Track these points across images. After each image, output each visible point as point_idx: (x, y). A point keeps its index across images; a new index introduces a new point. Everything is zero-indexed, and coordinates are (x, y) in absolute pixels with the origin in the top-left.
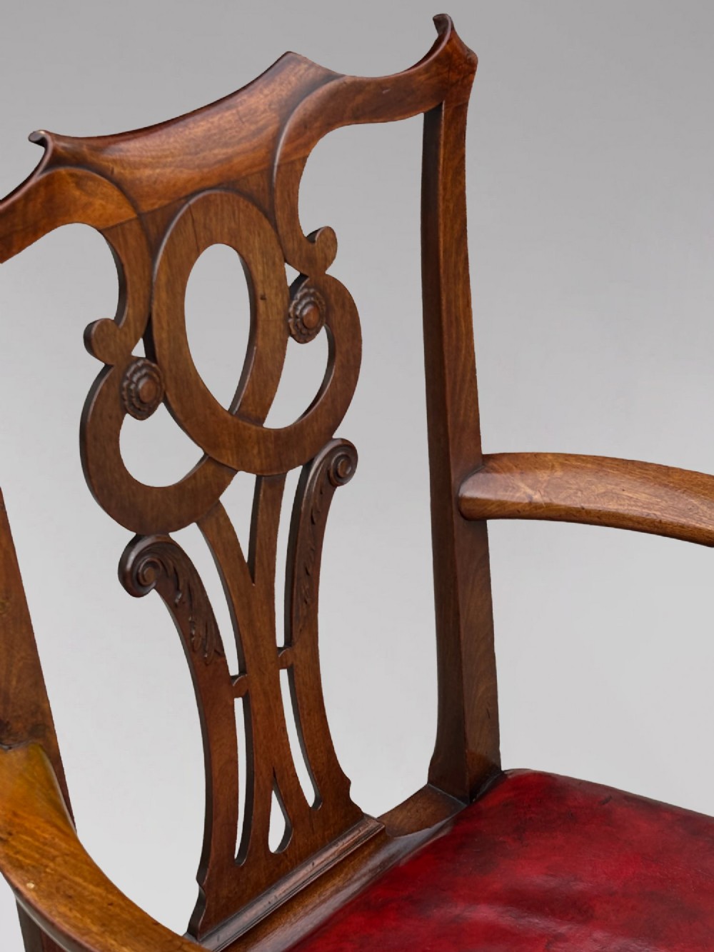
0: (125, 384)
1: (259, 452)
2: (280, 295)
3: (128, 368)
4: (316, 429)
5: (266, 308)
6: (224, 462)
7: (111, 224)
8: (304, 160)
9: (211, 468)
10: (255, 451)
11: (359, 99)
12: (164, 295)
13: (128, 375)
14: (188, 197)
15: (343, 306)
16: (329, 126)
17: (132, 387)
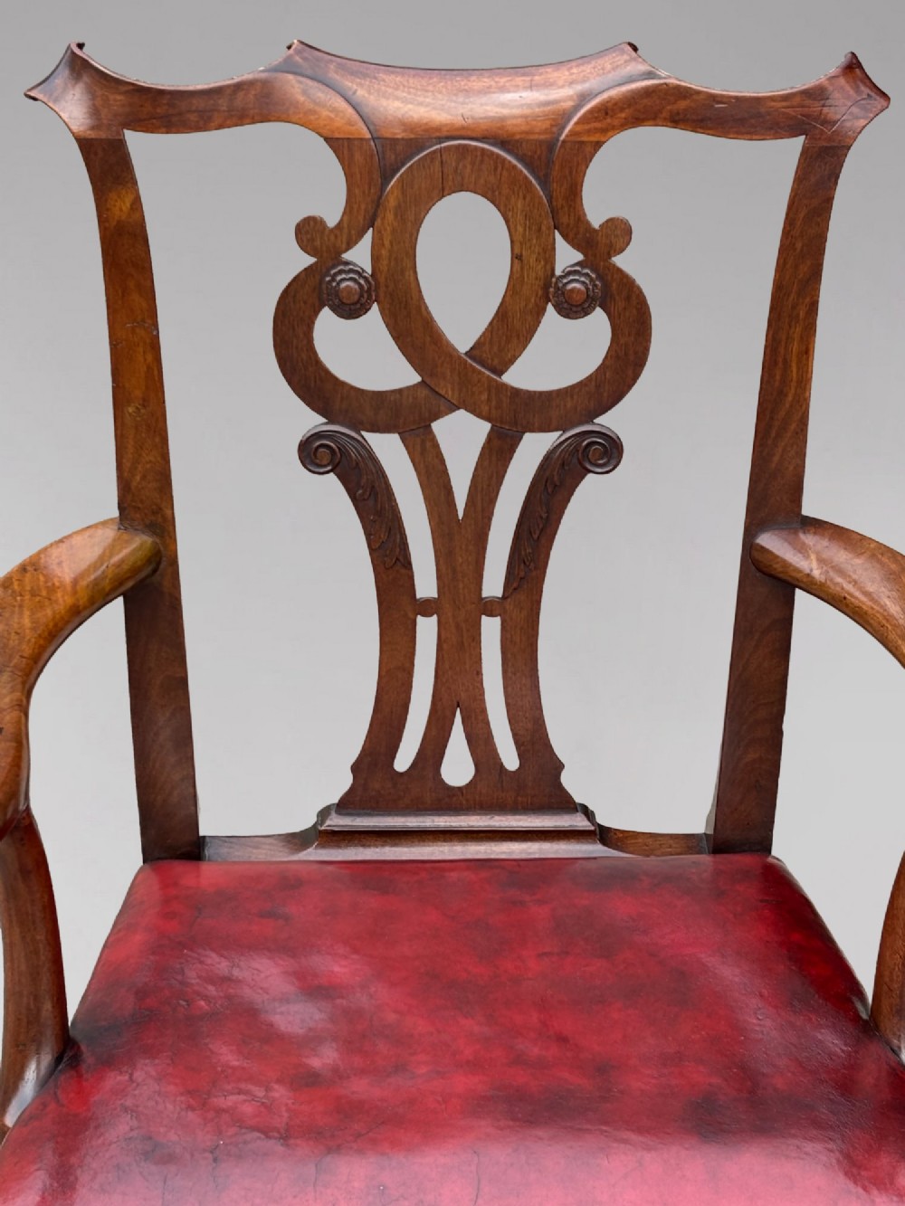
0: (328, 279)
1: (489, 400)
2: (542, 263)
3: (334, 266)
4: (569, 405)
5: (522, 268)
6: (443, 392)
7: (337, 136)
8: (598, 145)
9: (424, 392)
10: (484, 397)
11: (683, 104)
12: (390, 216)
13: (333, 272)
14: (440, 140)
15: (628, 298)
16: (637, 121)
17: (334, 284)
